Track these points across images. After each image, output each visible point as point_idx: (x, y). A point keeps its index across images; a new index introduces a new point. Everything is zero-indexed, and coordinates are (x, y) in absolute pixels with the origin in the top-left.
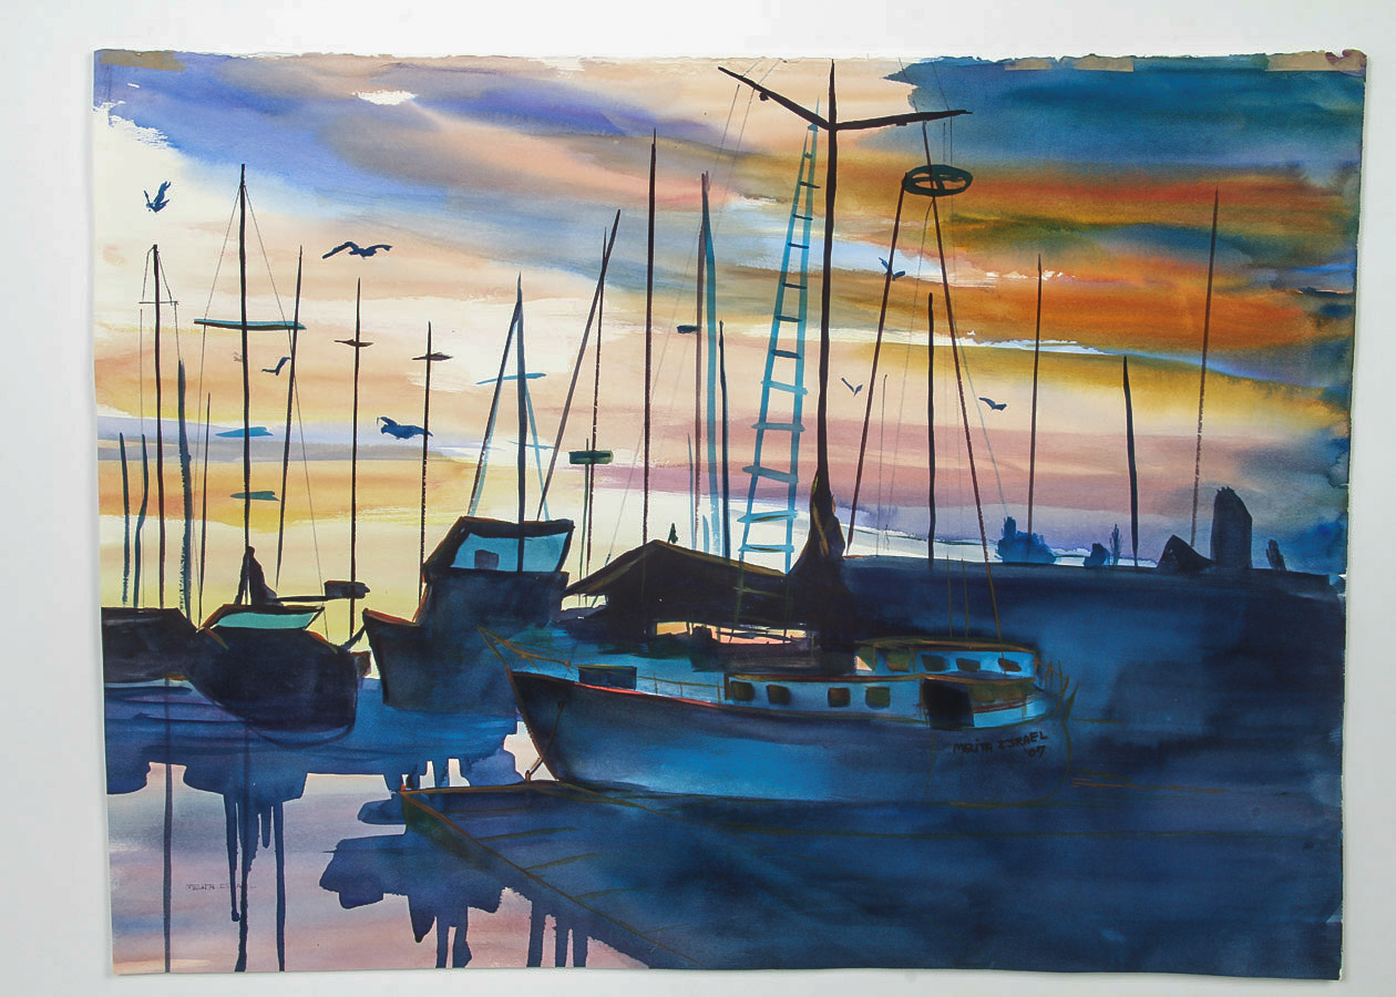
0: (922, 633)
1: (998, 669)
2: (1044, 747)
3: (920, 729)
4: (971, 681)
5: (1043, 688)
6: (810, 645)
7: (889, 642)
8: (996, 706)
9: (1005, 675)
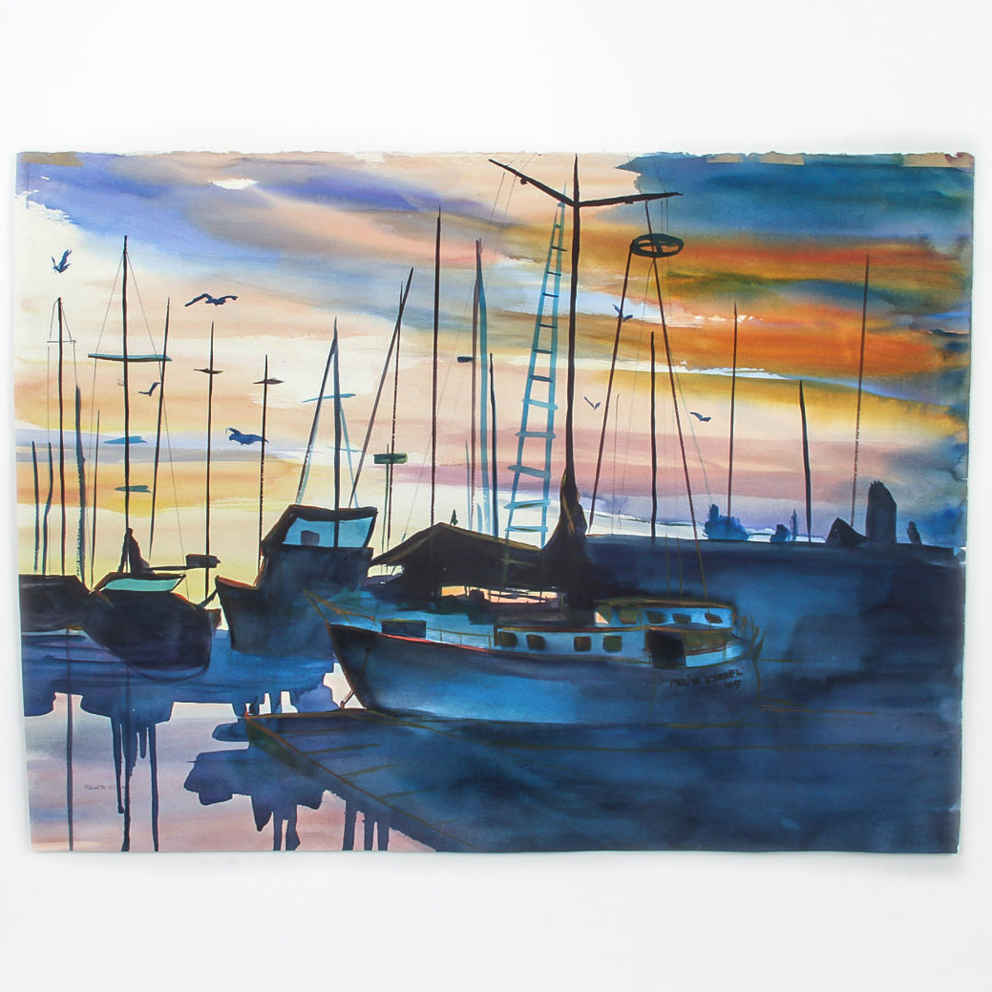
0: (647, 594)
1: (704, 622)
2: (739, 681)
3: (645, 669)
4: (684, 631)
5: (739, 636)
6: (560, 604)
7: (621, 601)
8: (704, 650)
9: (710, 626)
